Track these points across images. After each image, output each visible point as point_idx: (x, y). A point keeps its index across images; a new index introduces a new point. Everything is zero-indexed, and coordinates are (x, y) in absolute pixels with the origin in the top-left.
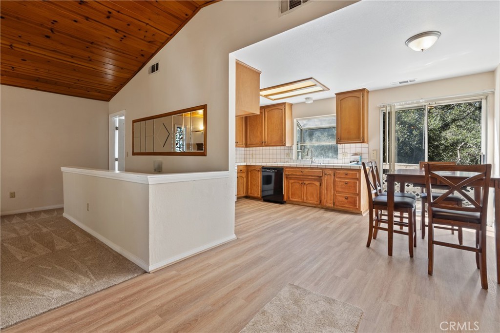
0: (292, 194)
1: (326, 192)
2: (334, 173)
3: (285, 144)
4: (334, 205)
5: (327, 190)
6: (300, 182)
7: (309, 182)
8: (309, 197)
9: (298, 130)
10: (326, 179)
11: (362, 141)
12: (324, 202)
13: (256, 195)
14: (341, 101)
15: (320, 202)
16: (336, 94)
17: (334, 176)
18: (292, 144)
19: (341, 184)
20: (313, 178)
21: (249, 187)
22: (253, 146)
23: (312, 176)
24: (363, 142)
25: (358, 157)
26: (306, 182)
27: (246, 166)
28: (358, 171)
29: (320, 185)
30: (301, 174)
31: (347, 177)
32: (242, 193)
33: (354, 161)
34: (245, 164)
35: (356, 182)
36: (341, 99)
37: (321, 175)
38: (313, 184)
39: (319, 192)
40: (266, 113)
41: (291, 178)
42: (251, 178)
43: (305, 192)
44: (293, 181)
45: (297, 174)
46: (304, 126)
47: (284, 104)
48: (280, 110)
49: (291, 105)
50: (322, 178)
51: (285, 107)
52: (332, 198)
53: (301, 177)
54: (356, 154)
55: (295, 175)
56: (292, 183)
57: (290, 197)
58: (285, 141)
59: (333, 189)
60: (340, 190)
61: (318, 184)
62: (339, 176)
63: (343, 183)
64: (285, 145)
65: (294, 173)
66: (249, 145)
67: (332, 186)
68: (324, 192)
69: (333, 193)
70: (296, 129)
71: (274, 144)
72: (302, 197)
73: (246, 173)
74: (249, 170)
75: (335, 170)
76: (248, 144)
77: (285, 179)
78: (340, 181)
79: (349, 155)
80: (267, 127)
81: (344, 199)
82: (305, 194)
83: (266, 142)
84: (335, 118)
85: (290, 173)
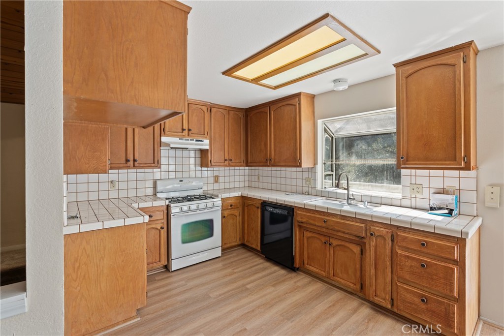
0: (308, 258)
1: (373, 271)
2: (392, 236)
3: (300, 163)
4: (392, 305)
5: (376, 268)
6: (323, 239)
7: (339, 243)
8: (338, 271)
9: (327, 139)
10: (373, 244)
11: (463, 165)
12: (370, 291)
13: (254, 246)
14: (407, 77)
15: (362, 288)
16: (395, 65)
17: (393, 241)
18: (315, 163)
19: (409, 263)
20: (347, 236)
21: (246, 231)
22: (255, 164)
23: (344, 233)
24: (467, 168)
25: (449, 199)
26: (335, 242)
27: (242, 197)
28: (457, 243)
29: (362, 254)
30: (324, 225)
31: (425, 250)
32: (235, 240)
33: (440, 208)
34: (240, 194)
35: (453, 270)
36: (406, 74)
37: (364, 235)
38: (349, 248)
39: (358, 266)
40: (272, 112)
41: (306, 229)
42: (248, 217)
43: (332, 260)
44: (309, 234)
45: (317, 224)
46: (336, 131)
47: (298, 95)
48: (293, 107)
49: (313, 97)
50: (365, 240)
51: (300, 100)
52: (389, 288)
53: (324, 230)
54: (444, 192)
55: (313, 225)
56: (308, 238)
57: (306, 262)
58: (300, 159)
59: (389, 269)
60: (407, 277)
61: (356, 249)
62: (404, 244)
63: (414, 264)
64: (300, 166)
65: (312, 222)
66: (250, 163)
67: (388, 263)
68: (370, 271)
69: (389, 279)
70: (321, 137)
71: (284, 164)
72: (327, 269)
73: (241, 209)
74: (245, 205)
75: (395, 230)
76: (249, 161)
77: (297, 229)
78: (408, 257)
79: (426, 191)
80: (274, 135)
81: (417, 300)
82: (331, 264)
83: (273, 161)
84: (395, 116)
85: (304, 220)
